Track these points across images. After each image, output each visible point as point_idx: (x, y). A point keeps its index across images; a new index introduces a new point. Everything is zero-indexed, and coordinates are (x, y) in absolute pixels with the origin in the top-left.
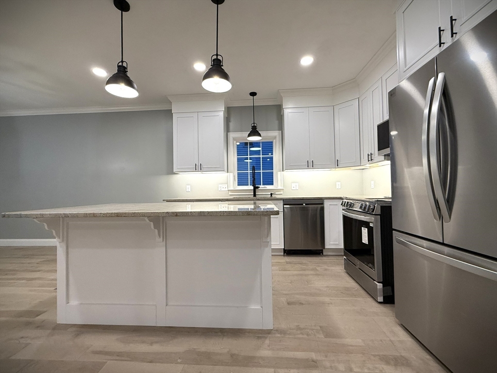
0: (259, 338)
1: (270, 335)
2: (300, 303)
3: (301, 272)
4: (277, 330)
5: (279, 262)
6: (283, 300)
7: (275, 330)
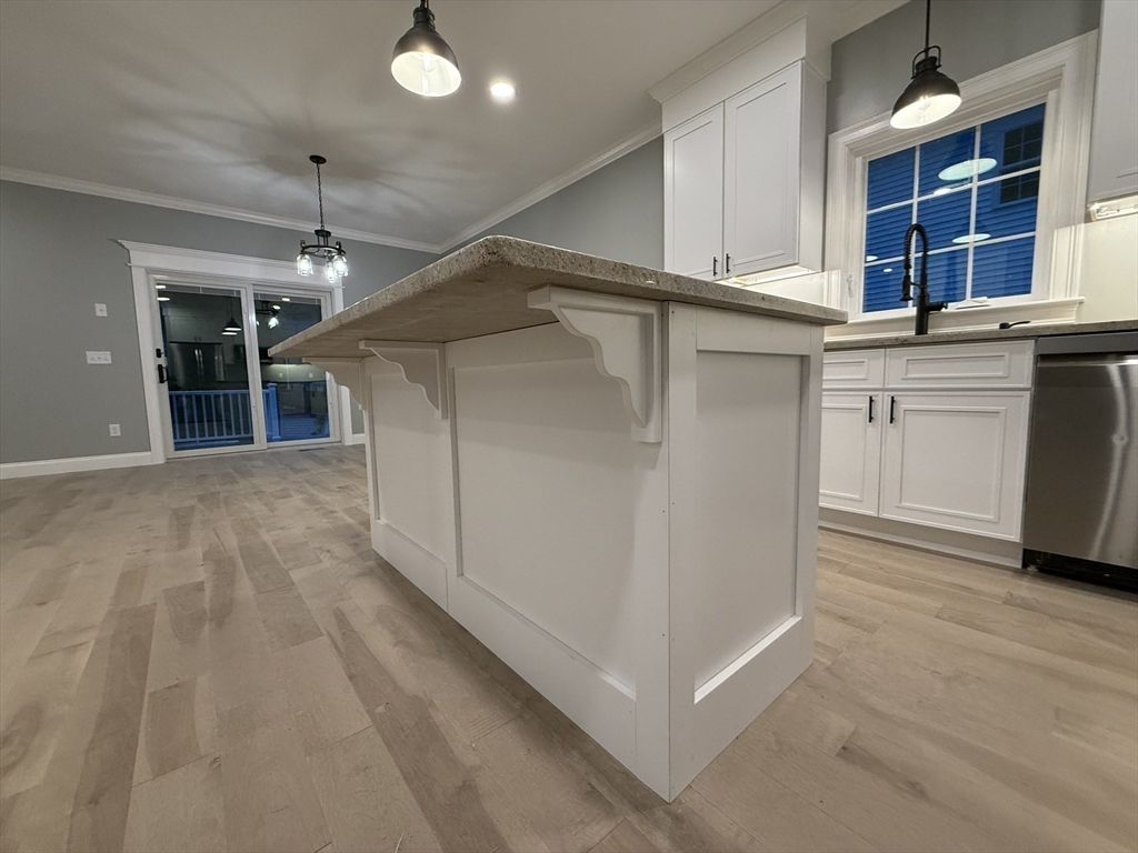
0: (592, 794)
1: (633, 818)
2: (913, 785)
3: (1060, 662)
4: (678, 819)
5: (967, 589)
6: (839, 724)
7: (669, 813)
